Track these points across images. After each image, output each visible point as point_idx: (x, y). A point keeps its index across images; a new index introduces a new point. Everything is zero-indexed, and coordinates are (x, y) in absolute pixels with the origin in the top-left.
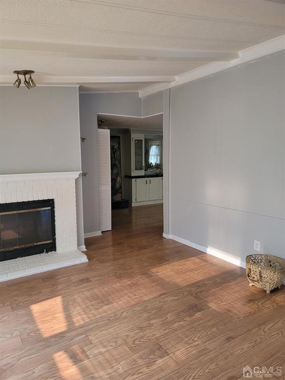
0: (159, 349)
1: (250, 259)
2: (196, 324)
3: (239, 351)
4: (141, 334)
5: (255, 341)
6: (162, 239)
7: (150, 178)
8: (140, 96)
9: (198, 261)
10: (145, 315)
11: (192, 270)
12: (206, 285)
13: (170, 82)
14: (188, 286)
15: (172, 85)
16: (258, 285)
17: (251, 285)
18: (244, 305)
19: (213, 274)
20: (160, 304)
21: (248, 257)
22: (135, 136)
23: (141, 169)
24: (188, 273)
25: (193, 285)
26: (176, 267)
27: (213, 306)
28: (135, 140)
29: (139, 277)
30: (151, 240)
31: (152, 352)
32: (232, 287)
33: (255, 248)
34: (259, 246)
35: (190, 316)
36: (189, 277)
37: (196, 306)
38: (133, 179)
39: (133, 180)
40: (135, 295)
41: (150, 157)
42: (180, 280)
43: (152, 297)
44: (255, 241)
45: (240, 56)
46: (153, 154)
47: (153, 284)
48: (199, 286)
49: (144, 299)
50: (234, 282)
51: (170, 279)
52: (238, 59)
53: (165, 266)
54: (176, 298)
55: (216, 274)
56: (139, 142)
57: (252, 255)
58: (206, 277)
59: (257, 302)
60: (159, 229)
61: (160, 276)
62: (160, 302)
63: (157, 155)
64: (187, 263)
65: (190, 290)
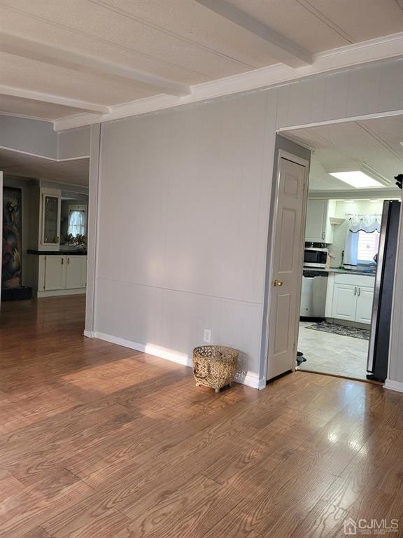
0: (66, 475)
1: (199, 352)
2: (123, 437)
3: (177, 460)
4: (40, 460)
5: (198, 446)
6: (82, 339)
7: (68, 256)
8: (54, 128)
9: (131, 362)
10: (48, 436)
11: (123, 374)
12: (141, 389)
13: (100, 113)
14: (116, 393)
15: (104, 118)
16: (206, 384)
17: (197, 384)
18: (186, 408)
19: (151, 376)
20: (72, 419)
21: (195, 349)
22: (45, 191)
23: (54, 241)
24: (116, 378)
25: (122, 391)
26: (99, 372)
27: (148, 413)
28: (46, 197)
29: (43, 387)
30: (65, 340)
31: (56, 480)
32: (175, 390)
33: (205, 340)
34: (209, 336)
35: (115, 428)
36: (117, 383)
37: (125, 416)
38: (40, 256)
39: (42, 257)
40: (34, 412)
41: (70, 227)
42: (104, 388)
43: (62, 411)
44: (205, 330)
45: (192, 92)
46: (75, 223)
47: (64, 396)
48: (131, 392)
49: (48, 416)
50: (177, 384)
51: (90, 387)
52: (189, 96)
53: (83, 372)
54: (97, 409)
55: (154, 376)
56: (52, 201)
57: (200, 348)
58: (142, 381)
59: (203, 403)
60: (79, 327)
61: (77, 384)
62: (72, 417)
63: (81, 226)
64: (116, 365)
65: (119, 398)
